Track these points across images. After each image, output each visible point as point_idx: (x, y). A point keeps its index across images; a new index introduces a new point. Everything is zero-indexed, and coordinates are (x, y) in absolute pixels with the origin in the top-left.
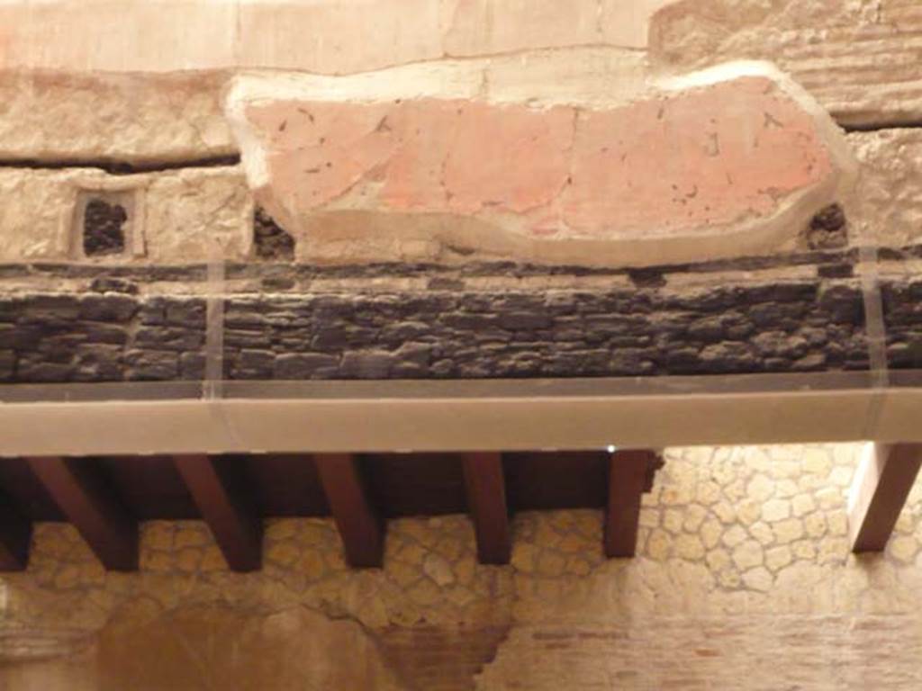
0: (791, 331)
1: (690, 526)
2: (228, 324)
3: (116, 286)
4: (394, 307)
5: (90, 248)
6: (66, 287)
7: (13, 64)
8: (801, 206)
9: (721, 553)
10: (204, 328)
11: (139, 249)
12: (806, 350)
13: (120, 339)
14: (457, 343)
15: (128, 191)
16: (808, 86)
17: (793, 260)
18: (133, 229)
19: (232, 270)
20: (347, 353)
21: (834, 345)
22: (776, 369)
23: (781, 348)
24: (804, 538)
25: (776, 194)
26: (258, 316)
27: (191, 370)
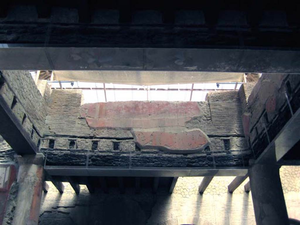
0: (204, 162)
1: (179, 189)
2: (132, 159)
3: (117, 154)
4: (153, 158)
5: (114, 149)
6: (111, 154)
7: (105, 126)
8: (204, 146)
9: (183, 193)
10: (129, 160)
11: (121, 149)
12: (205, 164)
13: (118, 161)
14: (162, 162)
15: (119, 142)
16: (204, 132)
17: (203, 153)
18: (120, 147)
19: (133, 152)
20: (148, 163)
21: (209, 164)
22: (202, 166)
23: (202, 164)
24: (193, 191)
25: (202, 145)
26: (136, 159)
27: (128, 165)
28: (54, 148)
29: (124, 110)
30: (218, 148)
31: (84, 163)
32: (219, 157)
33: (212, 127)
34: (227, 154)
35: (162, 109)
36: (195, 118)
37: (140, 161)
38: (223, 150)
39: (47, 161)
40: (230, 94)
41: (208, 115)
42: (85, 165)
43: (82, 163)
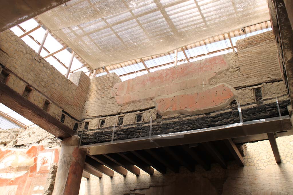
0: (228, 118)
1: (252, 161)
2: (152, 128)
3: (140, 125)
4: (173, 123)
5: (137, 121)
6: (134, 126)
7: (130, 101)
8: (229, 101)
9: (257, 164)
10: (149, 129)
11: (143, 120)
12: (231, 121)
13: (140, 132)
14: (181, 127)
15: (142, 113)
16: (230, 85)
17: (229, 108)
18: (142, 118)
19: (153, 121)
20: (167, 130)
21: (235, 120)
23: (227, 121)
25: (225, 100)
26: (156, 127)
27: (148, 135)
28: (88, 129)
29: (149, 81)
30: (246, 100)
31: (110, 139)
32: (247, 110)
33: (240, 77)
34: (258, 104)
35: (185, 72)
36: (220, 73)
37: (159, 129)
38: (253, 101)
39: (82, 142)
40: (262, 36)
41: (236, 65)
42: (111, 141)
43: (108, 139)
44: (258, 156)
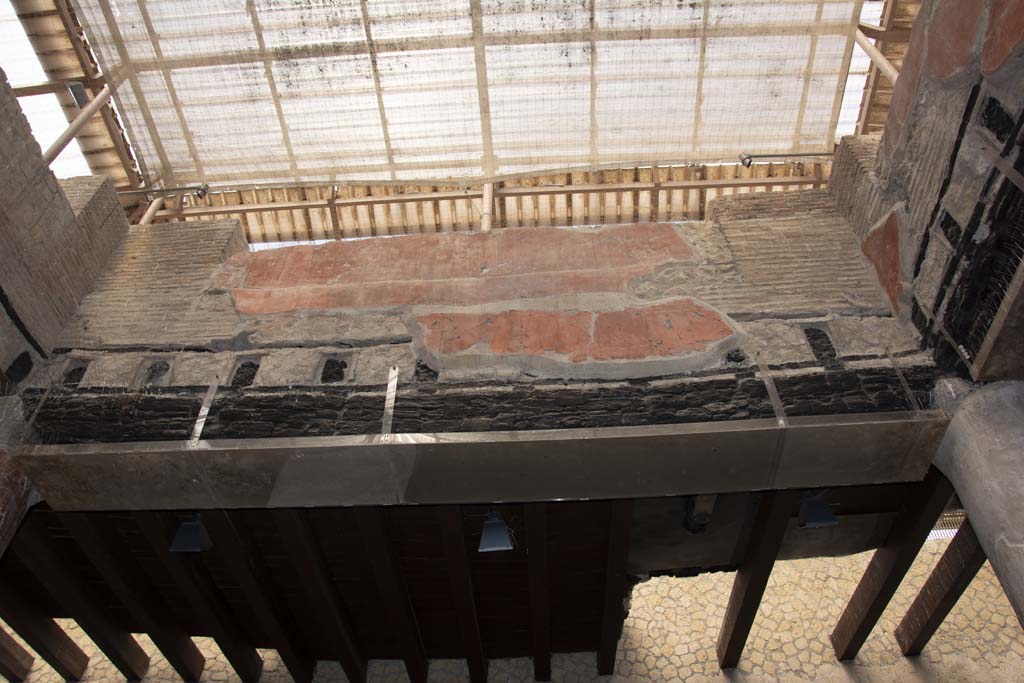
0: (726, 401)
2: (397, 407)
3: (335, 393)
4: (494, 398)
5: (325, 380)
8: (720, 348)
10: (383, 409)
11: (351, 379)
12: (737, 410)
13: (334, 417)
14: (531, 413)
15: (350, 354)
16: (715, 304)
17: (721, 372)
18: (349, 373)
19: (402, 386)
21: (752, 407)
22: (721, 419)
25: (706, 342)
26: (414, 404)
27: (376, 429)
28: (80, 386)
30: (782, 352)
31: (184, 432)
32: (794, 381)
33: (744, 290)
34: (828, 368)
38: (808, 358)
41: (722, 257)
42: (187, 437)
43: (172, 431)
44: (658, 641)
